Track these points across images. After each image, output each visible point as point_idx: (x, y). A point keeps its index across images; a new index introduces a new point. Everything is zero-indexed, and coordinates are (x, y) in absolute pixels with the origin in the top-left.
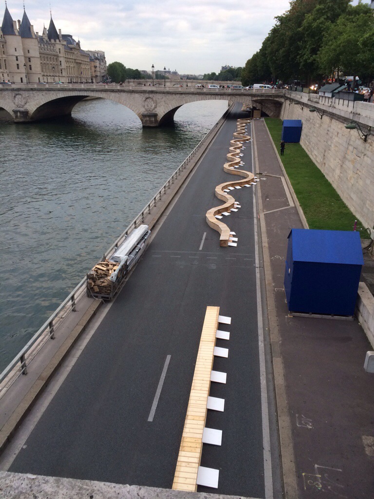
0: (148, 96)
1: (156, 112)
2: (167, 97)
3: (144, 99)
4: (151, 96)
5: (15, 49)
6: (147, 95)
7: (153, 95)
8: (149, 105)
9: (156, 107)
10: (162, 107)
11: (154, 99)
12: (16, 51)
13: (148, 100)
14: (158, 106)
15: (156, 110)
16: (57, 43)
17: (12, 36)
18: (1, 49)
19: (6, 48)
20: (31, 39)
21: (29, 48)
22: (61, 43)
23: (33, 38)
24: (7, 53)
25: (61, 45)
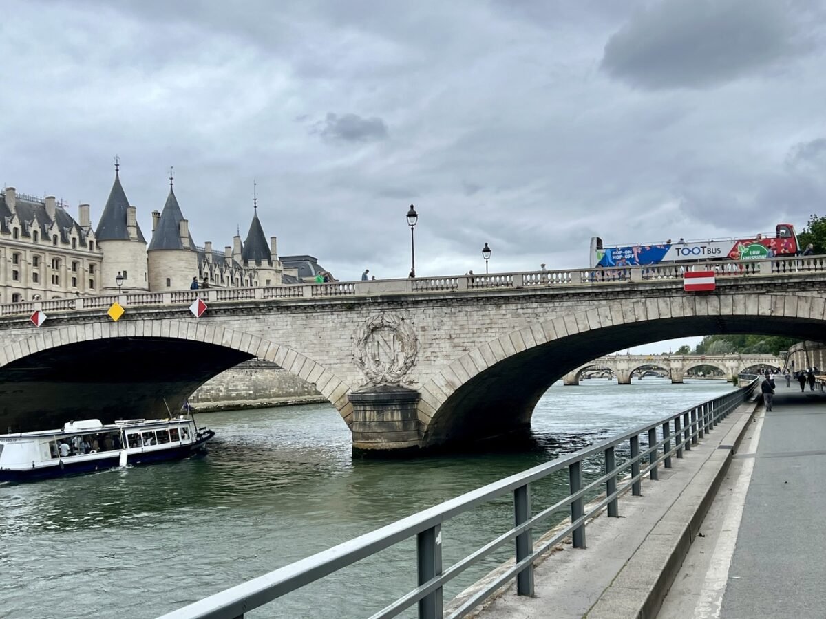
0: (378, 321)
1: (414, 387)
2: (461, 318)
3: (361, 334)
4: (391, 316)
6: (373, 316)
7: (402, 312)
8: (383, 358)
9: (411, 364)
10: (440, 361)
11: (405, 331)
13: (377, 336)
14: (420, 357)
15: (413, 374)
16: (262, 267)
17: (120, 244)
18: (84, 275)
19: (101, 273)
20: (178, 252)
21: (169, 274)
22: (273, 268)
23: (182, 250)
24: (101, 284)
25: (273, 272)
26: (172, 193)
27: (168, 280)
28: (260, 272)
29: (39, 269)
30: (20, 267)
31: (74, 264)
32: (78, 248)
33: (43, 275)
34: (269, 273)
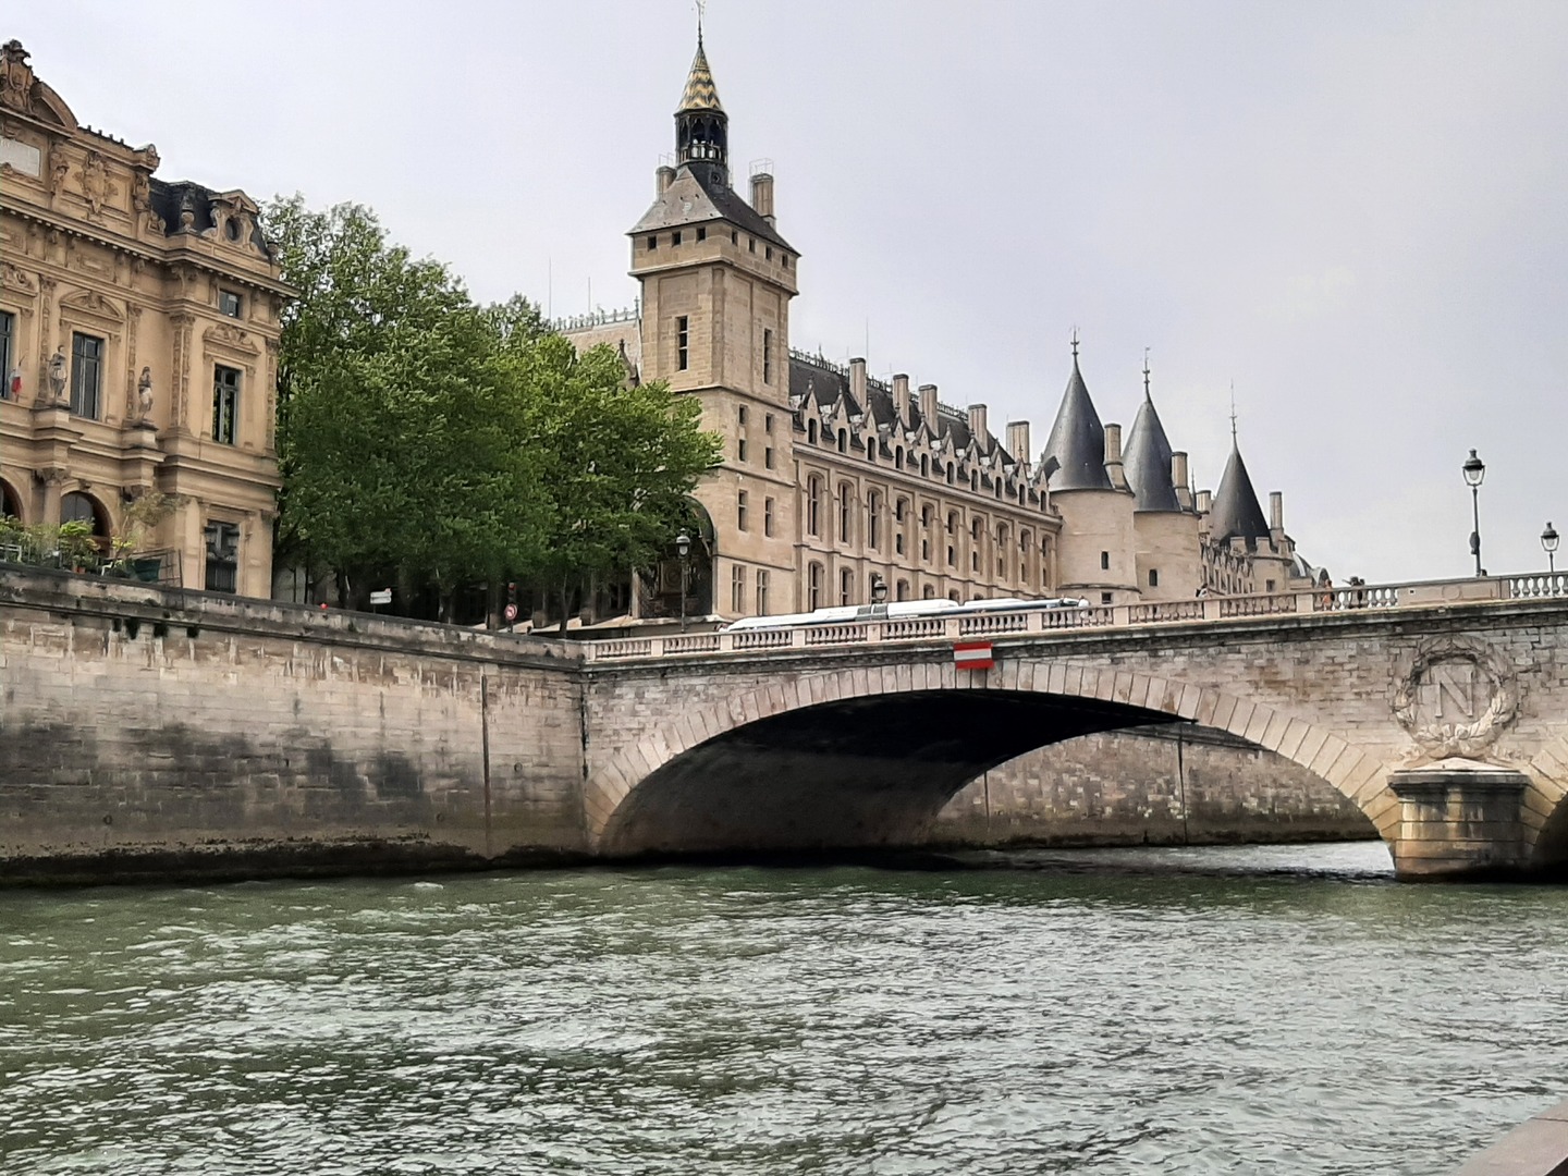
5: (1105, 555)
12: (1105, 566)
16: (1258, 554)
17: (1096, 498)
18: (1037, 557)
19: (1057, 556)
20: (1172, 518)
21: (1156, 561)
22: (1279, 556)
23: (1180, 512)
24: (1059, 580)
25: (1279, 564)
26: (1149, 401)
27: (1153, 574)
28: (1256, 563)
29: (980, 545)
30: (956, 539)
31: (1024, 534)
32: (1028, 505)
33: (985, 557)
34: (1273, 565)
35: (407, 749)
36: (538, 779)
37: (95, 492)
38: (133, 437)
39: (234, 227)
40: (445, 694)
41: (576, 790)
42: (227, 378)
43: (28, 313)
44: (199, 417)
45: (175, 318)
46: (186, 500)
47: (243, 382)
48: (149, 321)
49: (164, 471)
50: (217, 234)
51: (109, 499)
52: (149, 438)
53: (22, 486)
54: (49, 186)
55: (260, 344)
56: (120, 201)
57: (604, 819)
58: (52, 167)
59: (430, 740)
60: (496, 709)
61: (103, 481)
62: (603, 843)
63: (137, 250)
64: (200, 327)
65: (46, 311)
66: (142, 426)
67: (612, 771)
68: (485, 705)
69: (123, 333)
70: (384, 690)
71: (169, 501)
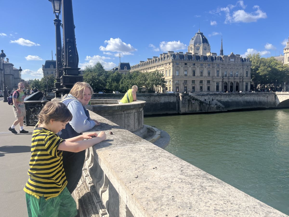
35: (261, 101)
36: (271, 102)
37: (238, 82)
38: (240, 78)
39: (247, 61)
40: (264, 97)
41: (275, 103)
42: (247, 72)
43: (233, 71)
44: (245, 75)
45: (243, 68)
46: (244, 81)
47: (248, 72)
48: (241, 69)
49: (243, 80)
50: (246, 62)
51: (239, 82)
52: (242, 78)
53: (233, 82)
54: (235, 61)
55: (250, 69)
56: (239, 61)
57: (277, 105)
58: (235, 60)
59: (263, 100)
60: (268, 98)
61: (238, 81)
62: (277, 107)
63: (241, 64)
64: (245, 69)
65: (235, 70)
66: (241, 77)
67: (278, 102)
68: (267, 97)
69: (240, 70)
70: (259, 97)
71: (243, 82)
